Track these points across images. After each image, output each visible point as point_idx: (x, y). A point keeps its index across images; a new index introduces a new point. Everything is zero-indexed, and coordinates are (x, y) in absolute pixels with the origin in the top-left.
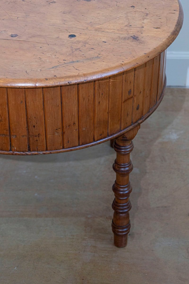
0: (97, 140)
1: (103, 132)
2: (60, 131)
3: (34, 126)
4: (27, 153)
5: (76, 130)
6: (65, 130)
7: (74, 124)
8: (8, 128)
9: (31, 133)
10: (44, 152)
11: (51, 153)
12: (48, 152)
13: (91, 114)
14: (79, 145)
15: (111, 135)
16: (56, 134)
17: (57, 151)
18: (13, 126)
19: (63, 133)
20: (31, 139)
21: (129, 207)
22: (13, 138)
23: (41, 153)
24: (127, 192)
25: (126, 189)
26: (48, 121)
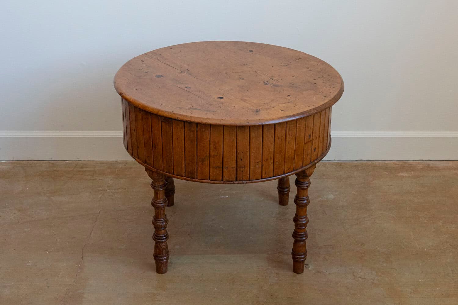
0: (286, 174)
1: (291, 167)
2: (260, 164)
3: (241, 160)
4: (235, 182)
5: (272, 163)
6: (264, 163)
7: (271, 158)
8: (221, 161)
9: (238, 165)
10: (247, 182)
11: (252, 182)
12: (250, 181)
13: (283, 151)
14: (273, 177)
15: (296, 170)
16: (257, 166)
17: (256, 180)
18: (225, 160)
19: (262, 165)
20: (238, 170)
21: (307, 237)
22: (225, 169)
23: (245, 182)
24: (304, 222)
25: (304, 220)
26: (252, 155)
